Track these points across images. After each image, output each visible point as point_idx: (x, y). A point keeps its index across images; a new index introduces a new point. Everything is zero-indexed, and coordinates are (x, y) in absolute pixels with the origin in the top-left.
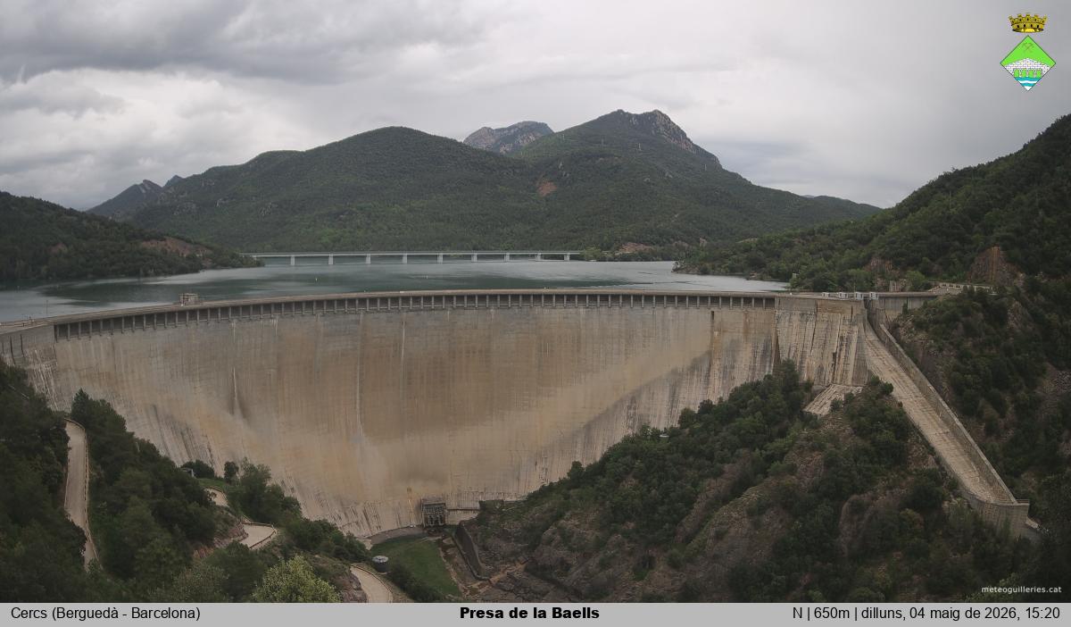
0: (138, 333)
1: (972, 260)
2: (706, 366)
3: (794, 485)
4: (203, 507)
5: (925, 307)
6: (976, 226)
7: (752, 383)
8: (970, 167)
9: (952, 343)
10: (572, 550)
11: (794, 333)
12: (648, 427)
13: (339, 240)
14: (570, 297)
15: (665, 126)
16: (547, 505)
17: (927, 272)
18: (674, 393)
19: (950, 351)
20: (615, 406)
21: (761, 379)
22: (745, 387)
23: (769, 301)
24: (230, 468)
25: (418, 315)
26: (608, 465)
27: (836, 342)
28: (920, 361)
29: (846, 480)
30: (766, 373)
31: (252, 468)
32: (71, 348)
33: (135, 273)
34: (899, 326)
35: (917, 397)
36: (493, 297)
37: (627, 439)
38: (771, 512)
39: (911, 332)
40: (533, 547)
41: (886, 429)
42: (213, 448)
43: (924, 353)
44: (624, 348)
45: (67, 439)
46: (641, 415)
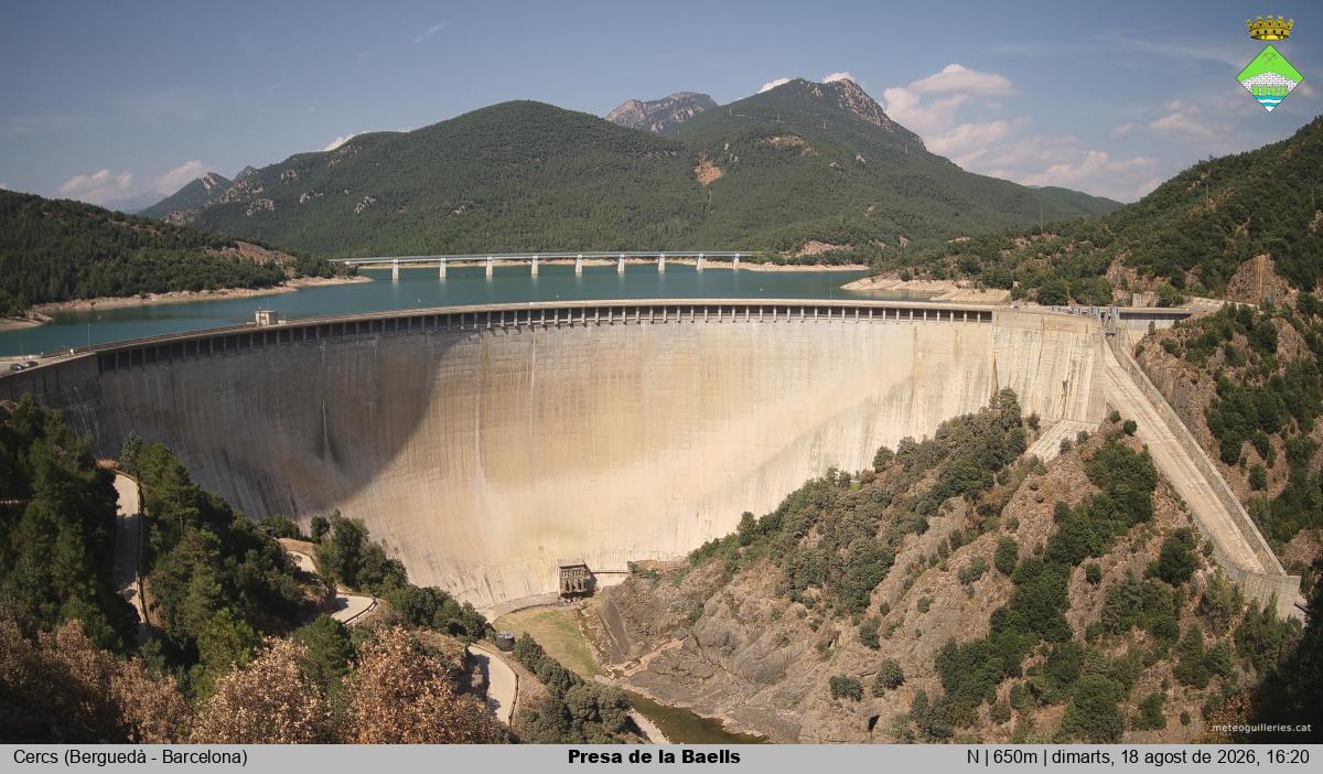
0: (204, 361)
1: (1234, 272)
2: (907, 395)
3: (1015, 544)
4: (285, 575)
5: (1176, 326)
6: (1239, 228)
7: (963, 417)
8: (1231, 155)
9: (1209, 373)
10: (742, 622)
11: (1016, 354)
12: (836, 470)
13: (453, 240)
14: (740, 309)
15: (856, 99)
16: (711, 567)
17: (1178, 283)
18: (868, 428)
19: (1206, 382)
20: (796, 443)
21: (976, 412)
22: (955, 422)
23: (987, 316)
24: (321, 526)
25: (552, 332)
26: (787, 517)
27: (1067, 368)
28: (1168, 393)
29: (1079, 539)
30: (982, 405)
31: (346, 523)
32: (120, 382)
33: (198, 288)
34: (1142, 349)
35: (1165, 438)
36: (644, 310)
37: (809, 486)
38: (987, 578)
39: (1159, 358)
40: (693, 619)
41: (1127, 476)
42: (298, 501)
43: (1174, 385)
44: (806, 373)
45: (116, 496)
46: (826, 455)
